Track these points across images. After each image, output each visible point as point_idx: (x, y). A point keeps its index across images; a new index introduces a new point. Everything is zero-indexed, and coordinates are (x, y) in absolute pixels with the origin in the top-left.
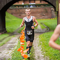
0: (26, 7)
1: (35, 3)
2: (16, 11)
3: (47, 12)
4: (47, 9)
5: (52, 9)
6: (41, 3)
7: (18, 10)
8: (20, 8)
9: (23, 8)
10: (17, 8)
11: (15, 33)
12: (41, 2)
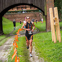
0: (19, 13)
1: (26, 9)
2: (11, 16)
3: (36, 16)
4: (36, 14)
5: (40, 14)
6: (31, 10)
7: (12, 15)
8: (14, 13)
9: (16, 13)
10: (12, 14)
11: (11, 35)
12: (31, 8)
